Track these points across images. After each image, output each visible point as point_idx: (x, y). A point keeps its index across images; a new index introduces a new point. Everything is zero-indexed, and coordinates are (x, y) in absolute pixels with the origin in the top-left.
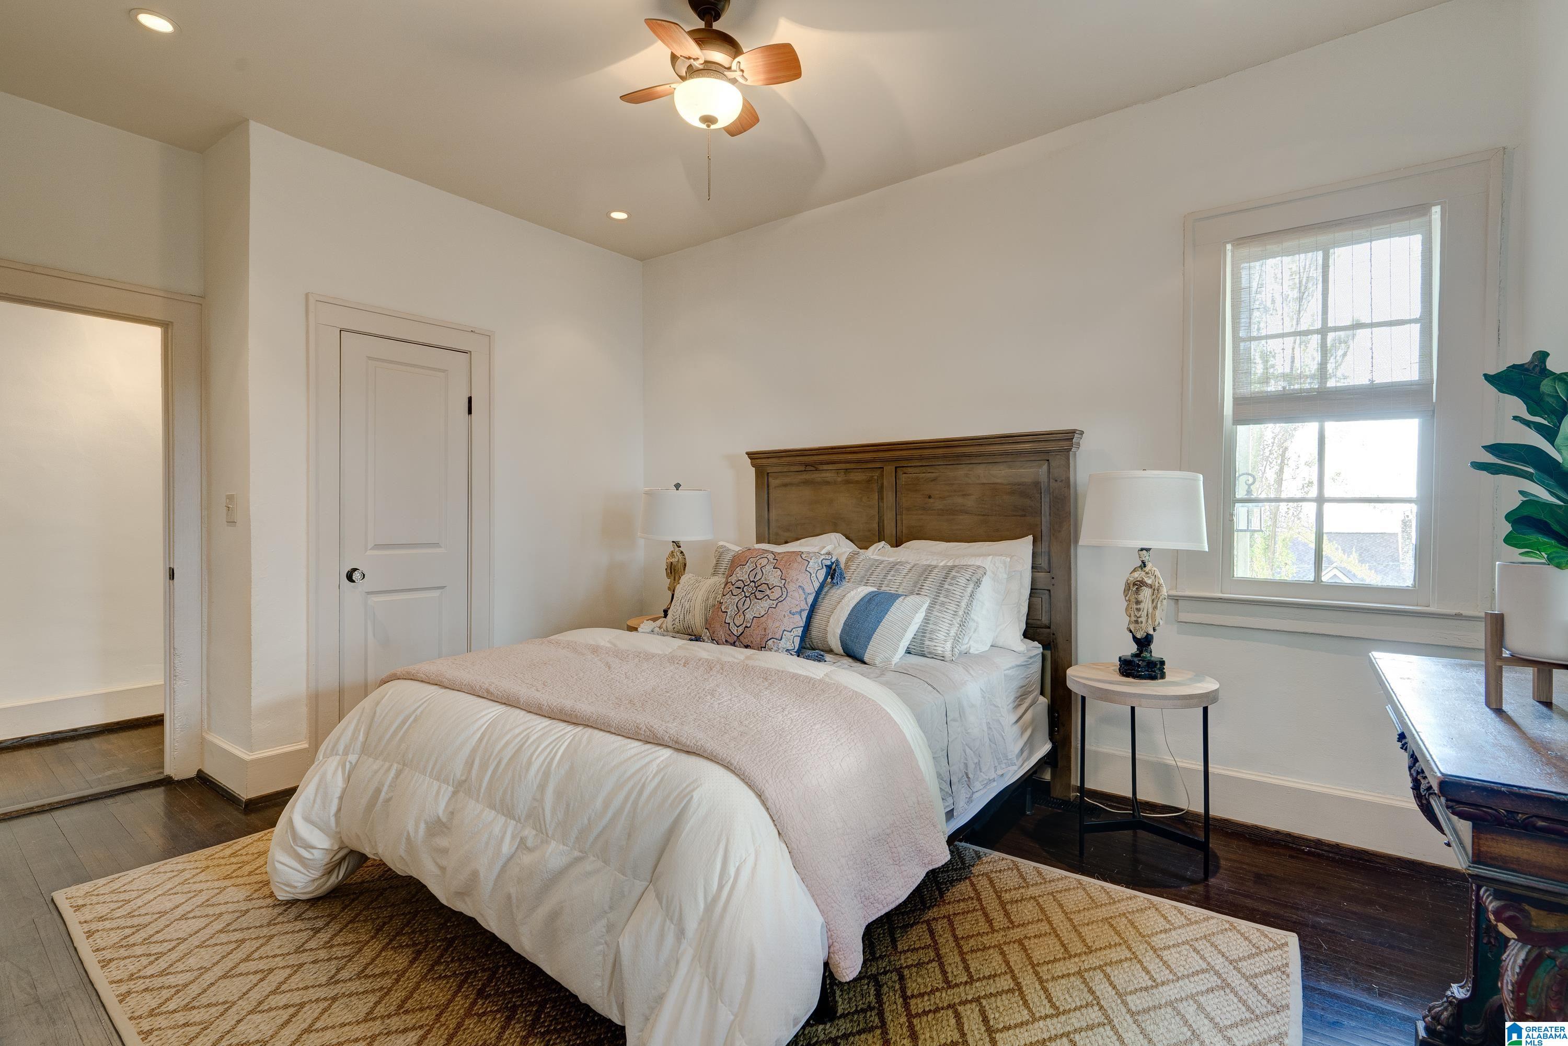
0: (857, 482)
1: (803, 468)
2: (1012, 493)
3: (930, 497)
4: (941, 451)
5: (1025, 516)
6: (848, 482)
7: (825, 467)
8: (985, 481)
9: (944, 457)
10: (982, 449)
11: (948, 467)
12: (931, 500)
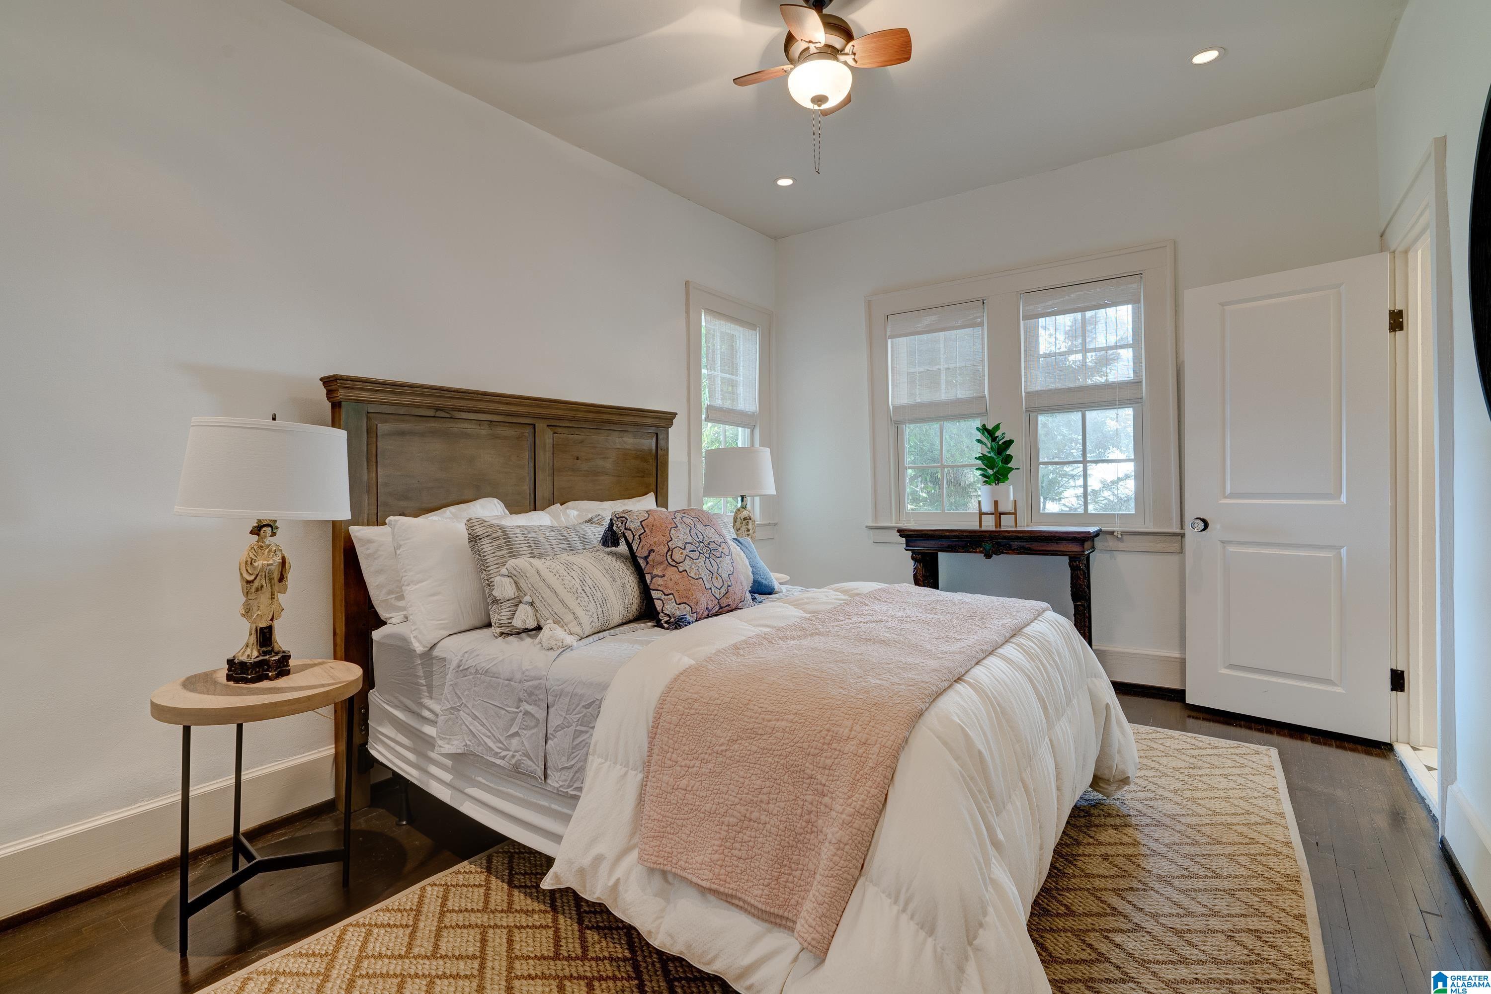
0: (505, 438)
1: (431, 413)
2: (636, 457)
3: (578, 459)
4: (591, 416)
5: (643, 477)
6: (494, 437)
7: (464, 415)
8: (619, 447)
9: (593, 421)
10: (622, 418)
11: (591, 430)
12: (579, 462)
